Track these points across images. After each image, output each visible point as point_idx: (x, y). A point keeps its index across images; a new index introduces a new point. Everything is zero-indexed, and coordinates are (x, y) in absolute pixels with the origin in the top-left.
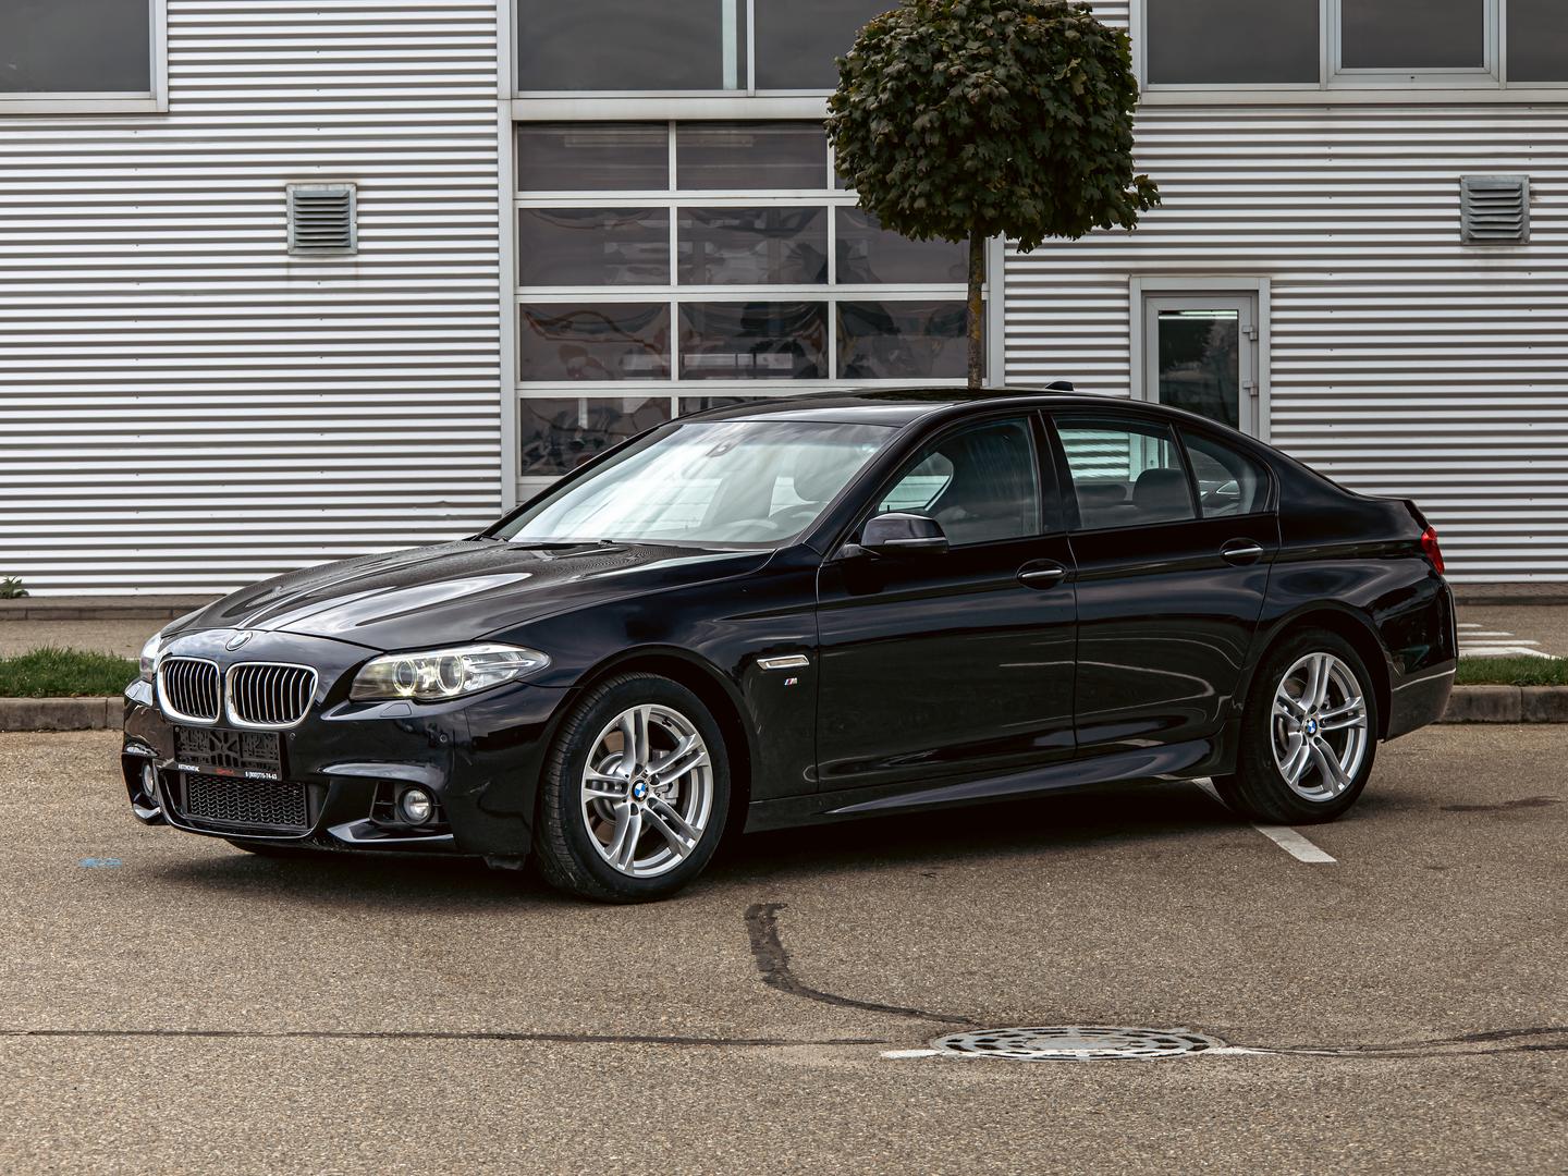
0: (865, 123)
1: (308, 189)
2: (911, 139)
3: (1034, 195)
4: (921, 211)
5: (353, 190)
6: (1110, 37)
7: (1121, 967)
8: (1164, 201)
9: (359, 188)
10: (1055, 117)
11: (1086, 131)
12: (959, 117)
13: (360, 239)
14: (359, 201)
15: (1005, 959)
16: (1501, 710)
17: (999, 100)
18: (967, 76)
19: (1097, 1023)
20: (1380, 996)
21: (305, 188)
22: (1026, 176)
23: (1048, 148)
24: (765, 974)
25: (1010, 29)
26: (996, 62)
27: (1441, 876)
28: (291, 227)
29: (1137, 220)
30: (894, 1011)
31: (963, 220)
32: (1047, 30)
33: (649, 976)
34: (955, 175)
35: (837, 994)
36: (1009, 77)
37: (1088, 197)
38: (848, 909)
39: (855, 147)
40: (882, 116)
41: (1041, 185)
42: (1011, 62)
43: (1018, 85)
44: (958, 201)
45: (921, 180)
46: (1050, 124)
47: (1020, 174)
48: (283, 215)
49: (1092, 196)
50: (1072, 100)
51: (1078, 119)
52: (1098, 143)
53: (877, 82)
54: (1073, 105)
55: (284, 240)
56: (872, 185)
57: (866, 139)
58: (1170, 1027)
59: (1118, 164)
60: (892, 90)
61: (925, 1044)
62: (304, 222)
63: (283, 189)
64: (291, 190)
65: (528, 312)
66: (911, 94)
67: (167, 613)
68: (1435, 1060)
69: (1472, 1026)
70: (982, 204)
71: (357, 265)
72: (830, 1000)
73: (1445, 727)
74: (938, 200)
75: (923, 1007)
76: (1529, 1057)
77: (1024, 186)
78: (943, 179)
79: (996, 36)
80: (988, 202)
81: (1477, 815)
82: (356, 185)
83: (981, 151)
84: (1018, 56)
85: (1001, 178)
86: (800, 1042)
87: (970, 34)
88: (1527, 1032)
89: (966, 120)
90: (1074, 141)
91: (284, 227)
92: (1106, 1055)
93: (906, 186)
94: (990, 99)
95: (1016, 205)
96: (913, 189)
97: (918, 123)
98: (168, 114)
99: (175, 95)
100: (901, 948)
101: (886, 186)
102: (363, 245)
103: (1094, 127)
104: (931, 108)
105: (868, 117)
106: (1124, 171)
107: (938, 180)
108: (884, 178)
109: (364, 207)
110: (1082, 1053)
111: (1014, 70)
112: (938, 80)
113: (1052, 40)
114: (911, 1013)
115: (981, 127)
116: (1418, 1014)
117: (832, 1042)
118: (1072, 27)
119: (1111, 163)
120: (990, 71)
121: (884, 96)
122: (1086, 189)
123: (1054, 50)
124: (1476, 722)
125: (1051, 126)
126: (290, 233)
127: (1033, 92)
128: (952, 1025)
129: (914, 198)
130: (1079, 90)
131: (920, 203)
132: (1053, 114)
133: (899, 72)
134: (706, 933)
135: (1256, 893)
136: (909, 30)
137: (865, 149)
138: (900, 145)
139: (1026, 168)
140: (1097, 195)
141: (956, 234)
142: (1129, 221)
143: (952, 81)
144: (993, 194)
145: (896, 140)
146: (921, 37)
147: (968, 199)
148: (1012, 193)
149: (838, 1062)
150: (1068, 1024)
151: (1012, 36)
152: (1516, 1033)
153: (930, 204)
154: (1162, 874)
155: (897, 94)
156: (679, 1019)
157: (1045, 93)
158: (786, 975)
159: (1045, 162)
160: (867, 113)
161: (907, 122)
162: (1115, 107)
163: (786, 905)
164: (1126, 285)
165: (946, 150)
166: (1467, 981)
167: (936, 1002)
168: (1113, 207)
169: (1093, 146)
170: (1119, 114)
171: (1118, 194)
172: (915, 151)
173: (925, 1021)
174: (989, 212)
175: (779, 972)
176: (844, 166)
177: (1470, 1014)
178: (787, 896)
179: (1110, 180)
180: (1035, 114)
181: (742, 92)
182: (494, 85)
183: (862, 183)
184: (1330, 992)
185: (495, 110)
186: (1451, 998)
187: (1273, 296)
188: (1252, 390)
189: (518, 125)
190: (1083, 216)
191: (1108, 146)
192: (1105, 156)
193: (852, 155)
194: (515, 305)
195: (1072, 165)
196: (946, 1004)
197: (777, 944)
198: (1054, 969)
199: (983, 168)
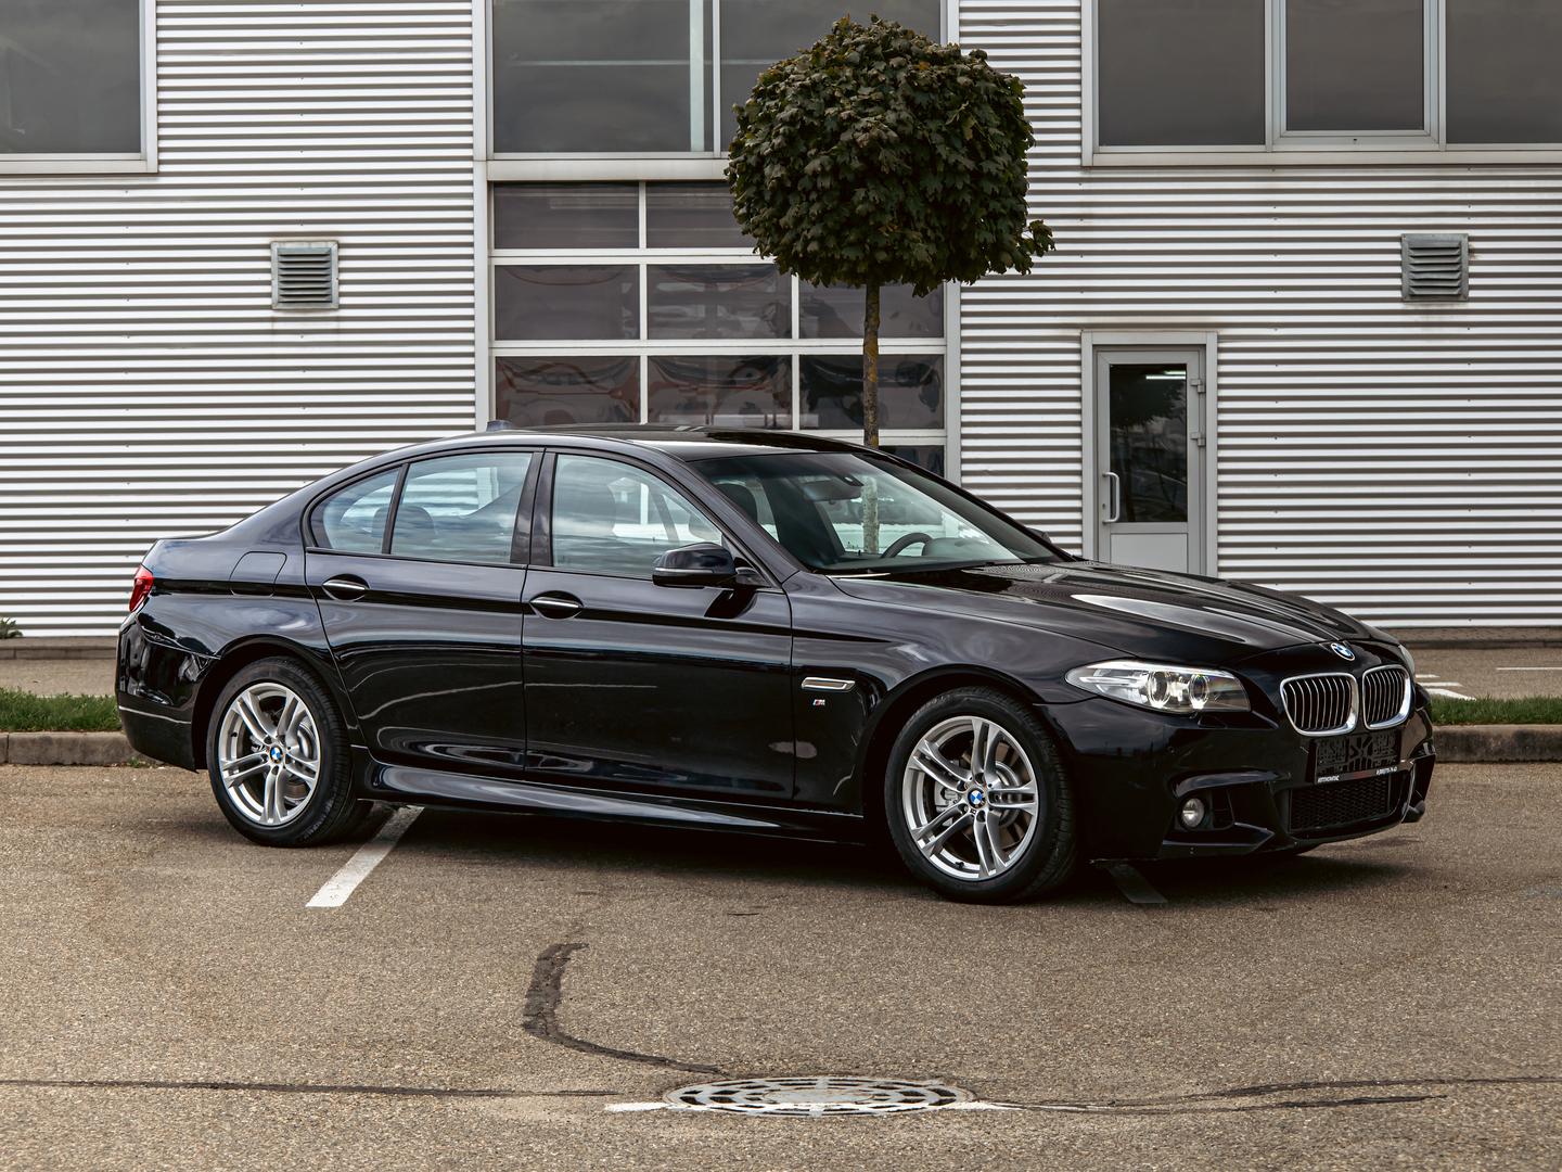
0: (759, 168)
1: (292, 246)
2: (804, 183)
3: (926, 239)
4: (815, 254)
5: (335, 247)
6: (1004, 85)
7: (899, 1014)
8: (1058, 247)
9: (340, 246)
10: (946, 162)
11: (977, 175)
12: (850, 161)
13: (342, 294)
14: (341, 258)
15: (782, 1004)
17: (888, 144)
18: (857, 121)
19: (850, 1074)
20: (1157, 1046)
21: (288, 246)
22: (919, 220)
23: (939, 192)
24: (528, 1019)
25: (902, 75)
26: (887, 108)
27: (1268, 918)
28: (275, 283)
29: (1032, 265)
30: (643, 1059)
31: (856, 263)
32: (938, 76)
33: (407, 1020)
34: (847, 219)
35: (593, 1041)
36: (899, 121)
37: (982, 240)
38: (649, 949)
39: (750, 192)
40: (776, 160)
41: (934, 229)
42: (902, 107)
43: (909, 130)
44: (851, 245)
45: (814, 223)
46: (941, 168)
47: (912, 217)
48: (268, 271)
49: (985, 240)
50: (962, 145)
51: (970, 164)
52: (988, 187)
53: (772, 127)
54: (964, 150)
55: (269, 295)
56: (767, 229)
57: (761, 183)
58: (924, 1079)
59: (1011, 209)
60: (784, 134)
61: (659, 1095)
62: (287, 279)
63: (268, 247)
64: (275, 247)
65: (502, 364)
66: (803, 138)
68: (1184, 1117)
69: (1240, 1079)
70: (874, 248)
71: (338, 319)
72: (584, 1047)
74: (831, 243)
75: (675, 1056)
76: (1284, 1114)
77: (916, 230)
78: (835, 222)
79: (887, 82)
80: (880, 246)
82: (337, 243)
83: (872, 195)
84: (909, 102)
85: (892, 221)
86: (530, 1093)
87: (862, 80)
88: (1295, 1087)
89: (856, 164)
90: (965, 185)
91: (268, 283)
92: (842, 1110)
93: (799, 229)
94: (878, 143)
95: (908, 249)
96: (805, 232)
97: (810, 168)
98: (158, 174)
99: (165, 156)
100: (681, 992)
101: (781, 231)
102: (344, 301)
103: (985, 171)
104: (822, 153)
105: (763, 163)
106: (1018, 216)
107: (830, 224)
108: (778, 222)
109: (345, 264)
110: (816, 1108)
111: (904, 115)
112: (831, 126)
113: (944, 86)
114: (661, 1062)
115: (871, 172)
116: (1188, 1066)
117: (562, 1094)
118: (964, 73)
119: (1004, 207)
120: (880, 116)
121: (776, 141)
122: (979, 233)
123: (947, 96)
125: (942, 170)
126: (274, 289)
127: (923, 136)
128: (697, 1075)
129: (807, 242)
130: (969, 135)
131: (813, 247)
132: (944, 157)
133: (792, 116)
134: (490, 975)
135: (1072, 934)
136: (803, 77)
137: (760, 194)
138: (793, 189)
139: (918, 212)
140: (990, 238)
141: (854, 278)
142: (1024, 266)
143: (843, 126)
144: (886, 237)
145: (789, 184)
146: (814, 84)
147: (860, 243)
148: (904, 237)
149: (555, 1116)
150: (820, 1074)
151: (904, 81)
152: (1282, 1088)
153: (823, 247)
155: (790, 139)
156: (413, 1068)
157: (937, 139)
158: (550, 1020)
159: (936, 206)
160: (762, 159)
161: (800, 166)
162: (1009, 152)
163: (587, 945)
164: (1078, 339)
165: (838, 193)
166: (1251, 1030)
167: (692, 1050)
168: (1004, 250)
169: (985, 190)
170: (1013, 160)
171: (1011, 238)
172: (808, 194)
173: (670, 1071)
174: (882, 256)
175: (543, 1017)
176: (741, 211)
177: (1242, 1066)
178: (594, 936)
179: (1004, 225)
180: (927, 158)
181: (708, 154)
182: (470, 146)
183: (757, 226)
184: (1105, 1041)
185: (470, 171)
186: (1228, 1049)
187: (1220, 350)
188: (1200, 441)
189: (493, 186)
190: (976, 259)
191: (1001, 189)
192: (999, 201)
193: (749, 200)
194: (490, 358)
195: (965, 210)
196: (701, 1052)
197: (557, 986)
198: (829, 1015)
199: (873, 212)
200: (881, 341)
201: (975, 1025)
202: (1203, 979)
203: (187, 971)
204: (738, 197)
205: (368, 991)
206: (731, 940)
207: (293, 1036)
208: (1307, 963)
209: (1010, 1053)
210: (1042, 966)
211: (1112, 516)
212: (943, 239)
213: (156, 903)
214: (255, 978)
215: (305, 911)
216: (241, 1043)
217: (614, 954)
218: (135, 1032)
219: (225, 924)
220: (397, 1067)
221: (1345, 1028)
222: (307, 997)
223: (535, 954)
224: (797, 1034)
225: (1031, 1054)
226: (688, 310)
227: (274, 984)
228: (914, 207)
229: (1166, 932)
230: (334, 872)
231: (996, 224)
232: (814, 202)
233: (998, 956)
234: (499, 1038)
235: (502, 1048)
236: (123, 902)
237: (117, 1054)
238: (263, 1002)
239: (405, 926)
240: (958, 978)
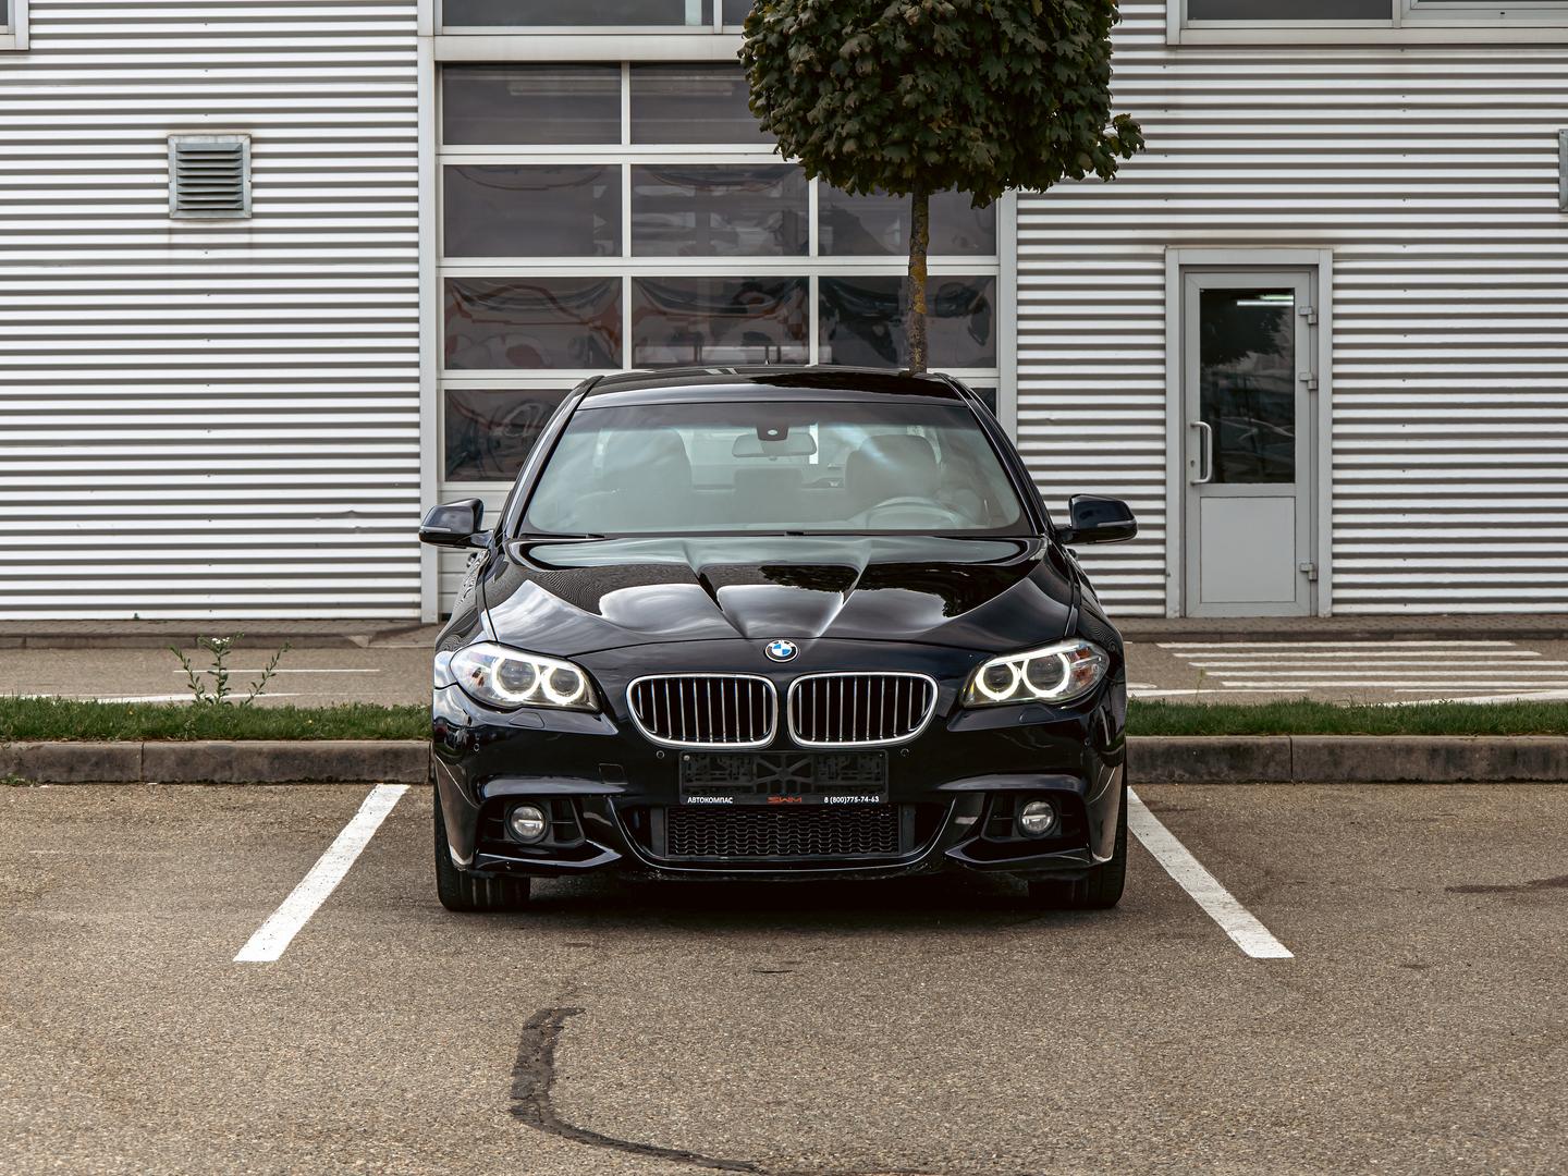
0: (782, 49)
1: (194, 141)
2: (839, 68)
3: (987, 137)
4: (851, 155)
5: (246, 142)
7: (973, 1097)
8: (1148, 144)
9: (254, 141)
10: (1012, 41)
11: (1050, 58)
12: (895, 41)
13: (255, 201)
14: (254, 156)
15: (828, 1084)
16: (1553, 766)
17: (944, 19)
20: (1292, 1138)
21: (190, 140)
22: (978, 114)
23: (1004, 77)
24: (516, 1103)
27: (1419, 977)
28: (173, 186)
29: (1116, 168)
30: (661, 1153)
31: (901, 166)
33: (367, 1104)
34: (891, 112)
35: (598, 1131)
37: (1054, 138)
38: (659, 1015)
39: (772, 78)
40: (802, 40)
41: (996, 125)
44: (895, 144)
45: (849, 117)
46: (1006, 49)
47: (970, 110)
48: (165, 171)
49: (1059, 138)
50: (1033, 21)
51: (1041, 45)
52: (1063, 73)
54: (1034, 28)
55: (165, 201)
56: (791, 125)
57: (783, 68)
59: (1091, 100)
60: (814, 8)
62: (189, 181)
63: (164, 141)
64: (173, 142)
65: (453, 286)
66: (835, 14)
67: (20, 640)
70: (924, 147)
71: (251, 231)
72: (587, 1138)
73: (1484, 787)
74: (871, 141)
75: (700, 1150)
77: (975, 125)
78: (875, 116)
80: (930, 145)
81: (1487, 898)
82: (250, 136)
83: (921, 82)
85: (946, 115)
89: (902, 44)
90: (1035, 70)
91: (165, 186)
93: (832, 125)
94: (932, 17)
95: (965, 149)
96: (839, 129)
97: (845, 50)
98: (29, 52)
99: (37, 29)
100: (703, 1069)
101: (809, 127)
102: (258, 208)
103: (1060, 53)
104: (860, 30)
105: (787, 44)
106: (1100, 108)
107: (870, 118)
108: (805, 116)
109: (259, 163)
114: (684, 1157)
115: (922, 53)
116: (1332, 1163)
119: (1082, 98)
121: (804, 16)
122: (1051, 129)
124: (1522, 781)
125: (1007, 51)
126: (172, 193)
127: (985, 10)
129: (841, 141)
130: (1039, 10)
131: (850, 146)
132: (1010, 36)
134: (466, 1047)
135: (1179, 997)
138: (824, 76)
139: (978, 103)
140: (1065, 136)
141: (897, 184)
142: (1106, 171)
144: (937, 135)
145: (819, 69)
147: (906, 142)
148: (959, 133)
153: (862, 147)
154: (1071, 972)
155: (820, 13)
156: (379, 1164)
157: (1001, 13)
158: (543, 1104)
160: (785, 39)
161: (833, 47)
162: (1089, 31)
163: (583, 1011)
164: (1162, 258)
165: (878, 80)
166: (1408, 1118)
167: (720, 1142)
168: (1084, 151)
169: (1059, 78)
170: (1095, 38)
171: (1091, 136)
172: (842, 82)
173: (695, 1168)
174: (933, 158)
175: (535, 1100)
176: (759, 103)
177: (1399, 1163)
178: (590, 998)
179: (1081, 119)
180: (989, 37)
181: (707, 29)
182: (414, 18)
183: (779, 121)
184: (1228, 1132)
185: (414, 48)
186: (1380, 1141)
187: (1336, 272)
188: (1310, 382)
189: (443, 67)
190: (1049, 161)
191: (1078, 77)
192: (1075, 90)
193: (769, 89)
194: (438, 279)
195: (1036, 101)
196: (732, 1145)
197: (549, 1061)
198: (887, 1099)
199: (924, 104)
200: (930, 260)
201: (1067, 1110)
202: (1344, 1053)
203: (92, 1041)
204: (755, 85)
205: (316, 1068)
206: (760, 1005)
207: (228, 1124)
208: (1470, 1033)
209: (1112, 1146)
210: (1145, 1037)
211: (1203, 475)
212: (1008, 137)
213: (49, 956)
214: (176, 1051)
215: (233, 967)
216: (165, 1132)
217: (616, 1021)
218: (33, 1118)
219: (136, 982)
220: (359, 1162)
221: (1523, 1115)
222: (242, 1074)
223: (520, 1021)
224: (849, 1121)
225: (1138, 1148)
226: (675, 219)
227: (201, 1058)
228: (972, 97)
229: (1294, 994)
230: (265, 918)
231: (1072, 119)
232: (850, 91)
233: (1090, 1025)
234: (483, 1127)
235: (487, 1140)
236: (9, 955)
237: (13, 1146)
238: (188, 1081)
239: (358, 985)
240: (1043, 1052)
